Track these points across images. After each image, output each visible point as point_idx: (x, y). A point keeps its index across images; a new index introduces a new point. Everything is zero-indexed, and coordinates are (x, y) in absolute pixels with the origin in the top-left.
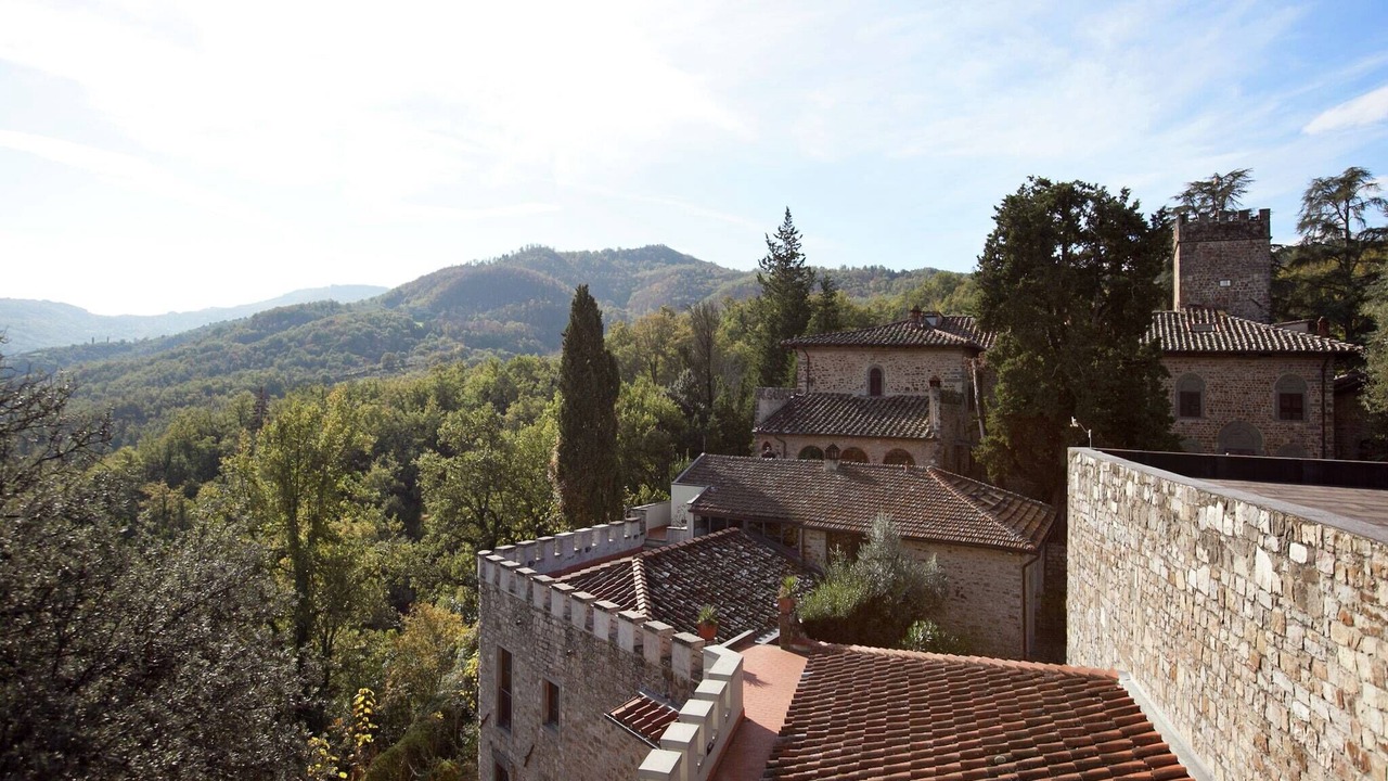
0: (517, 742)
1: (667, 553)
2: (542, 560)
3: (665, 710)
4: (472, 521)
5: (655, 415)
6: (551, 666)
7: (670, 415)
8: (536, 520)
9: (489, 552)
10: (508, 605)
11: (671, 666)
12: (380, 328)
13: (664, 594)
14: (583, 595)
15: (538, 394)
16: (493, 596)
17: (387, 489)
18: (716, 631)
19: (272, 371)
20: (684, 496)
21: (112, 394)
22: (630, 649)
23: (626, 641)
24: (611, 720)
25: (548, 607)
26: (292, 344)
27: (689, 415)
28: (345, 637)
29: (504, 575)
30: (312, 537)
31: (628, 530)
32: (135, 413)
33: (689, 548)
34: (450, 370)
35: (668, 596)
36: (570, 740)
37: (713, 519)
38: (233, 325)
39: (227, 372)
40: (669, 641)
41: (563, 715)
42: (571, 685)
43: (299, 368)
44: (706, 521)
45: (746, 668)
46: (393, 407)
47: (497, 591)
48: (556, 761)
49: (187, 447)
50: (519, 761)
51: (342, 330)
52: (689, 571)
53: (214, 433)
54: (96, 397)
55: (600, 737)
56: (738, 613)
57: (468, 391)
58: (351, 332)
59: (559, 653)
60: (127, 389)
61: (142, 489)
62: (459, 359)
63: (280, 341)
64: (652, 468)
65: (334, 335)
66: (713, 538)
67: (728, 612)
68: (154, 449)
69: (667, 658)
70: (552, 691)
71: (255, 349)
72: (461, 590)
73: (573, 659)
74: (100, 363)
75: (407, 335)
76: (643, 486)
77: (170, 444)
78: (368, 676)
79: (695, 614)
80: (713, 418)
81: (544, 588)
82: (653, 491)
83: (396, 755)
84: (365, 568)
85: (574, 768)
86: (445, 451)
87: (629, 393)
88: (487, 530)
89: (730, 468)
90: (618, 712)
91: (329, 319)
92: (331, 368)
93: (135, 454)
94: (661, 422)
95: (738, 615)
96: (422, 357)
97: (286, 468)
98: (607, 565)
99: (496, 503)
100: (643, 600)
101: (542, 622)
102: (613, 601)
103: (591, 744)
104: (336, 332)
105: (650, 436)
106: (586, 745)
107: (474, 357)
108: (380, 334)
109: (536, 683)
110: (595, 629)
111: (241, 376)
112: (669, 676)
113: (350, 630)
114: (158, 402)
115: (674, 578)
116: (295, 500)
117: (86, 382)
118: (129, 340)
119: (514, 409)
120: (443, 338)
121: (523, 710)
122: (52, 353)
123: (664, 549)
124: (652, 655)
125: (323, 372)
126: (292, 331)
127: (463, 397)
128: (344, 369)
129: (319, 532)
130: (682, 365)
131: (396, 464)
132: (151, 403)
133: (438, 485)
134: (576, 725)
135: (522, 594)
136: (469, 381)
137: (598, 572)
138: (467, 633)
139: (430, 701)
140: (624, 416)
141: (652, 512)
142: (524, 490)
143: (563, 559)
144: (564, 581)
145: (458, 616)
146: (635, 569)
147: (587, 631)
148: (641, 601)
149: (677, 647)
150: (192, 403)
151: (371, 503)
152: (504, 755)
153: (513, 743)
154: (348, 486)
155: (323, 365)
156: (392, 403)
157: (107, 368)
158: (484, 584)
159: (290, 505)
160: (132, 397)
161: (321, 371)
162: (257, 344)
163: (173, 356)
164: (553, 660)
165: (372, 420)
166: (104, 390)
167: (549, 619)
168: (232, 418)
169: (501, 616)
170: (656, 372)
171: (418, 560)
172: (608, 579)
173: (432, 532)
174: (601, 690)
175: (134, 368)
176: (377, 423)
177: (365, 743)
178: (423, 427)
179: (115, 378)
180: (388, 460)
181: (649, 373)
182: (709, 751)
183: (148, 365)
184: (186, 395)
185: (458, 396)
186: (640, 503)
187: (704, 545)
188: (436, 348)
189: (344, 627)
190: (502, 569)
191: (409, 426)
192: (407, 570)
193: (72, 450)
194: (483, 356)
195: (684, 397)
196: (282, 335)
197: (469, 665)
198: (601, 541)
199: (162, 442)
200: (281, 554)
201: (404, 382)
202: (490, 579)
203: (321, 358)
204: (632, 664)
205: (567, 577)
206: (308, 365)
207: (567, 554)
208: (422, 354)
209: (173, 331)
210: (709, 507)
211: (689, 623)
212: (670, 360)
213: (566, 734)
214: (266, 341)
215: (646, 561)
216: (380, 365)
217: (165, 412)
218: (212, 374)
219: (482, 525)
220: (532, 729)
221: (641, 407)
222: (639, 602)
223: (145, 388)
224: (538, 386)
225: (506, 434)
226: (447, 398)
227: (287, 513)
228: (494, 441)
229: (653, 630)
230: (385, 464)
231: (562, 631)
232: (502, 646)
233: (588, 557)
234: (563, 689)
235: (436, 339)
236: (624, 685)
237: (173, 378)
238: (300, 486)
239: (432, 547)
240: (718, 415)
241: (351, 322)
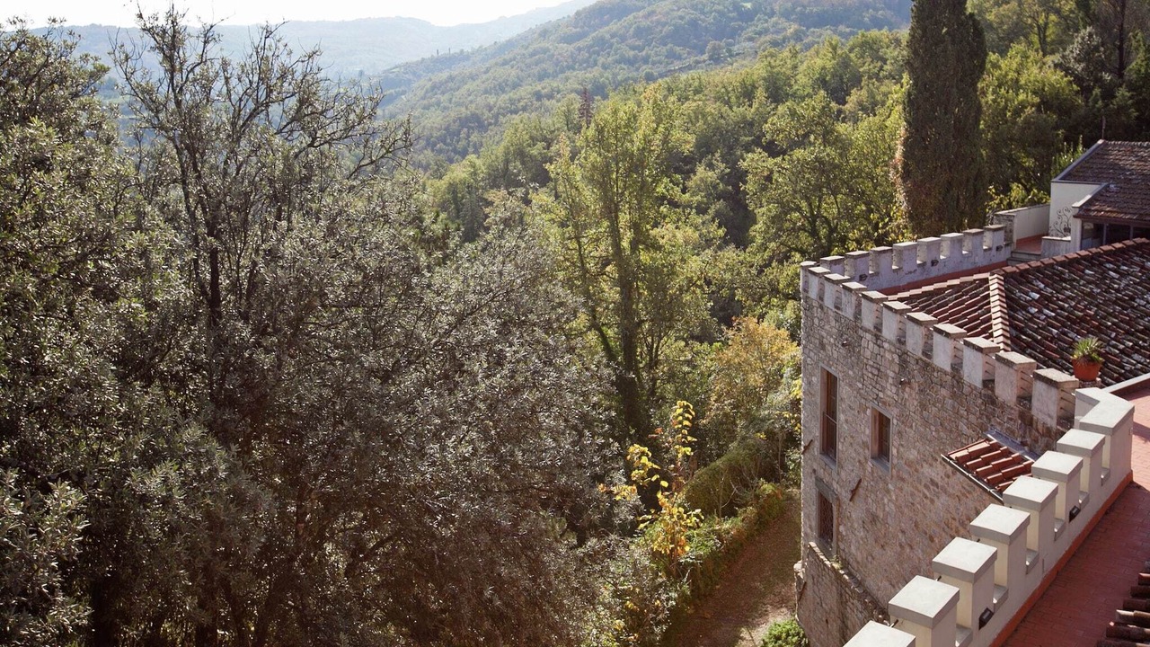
0: (843, 474)
1: (1038, 269)
2: (877, 274)
3: (1020, 460)
4: (803, 228)
5: (1035, 93)
6: (881, 395)
7: (1057, 94)
8: (876, 228)
9: (812, 263)
10: (833, 323)
11: (1030, 409)
12: (703, 13)
13: (1030, 320)
14: (922, 316)
15: (886, 77)
16: (817, 313)
17: (713, 193)
18: (1099, 371)
19: (595, 72)
20: (1069, 197)
21: (458, 104)
22: (979, 384)
23: (973, 373)
24: (949, 463)
25: (878, 328)
26: (614, 40)
27: (1085, 91)
28: (671, 347)
29: (829, 288)
30: (634, 245)
31: (988, 241)
32: (475, 122)
33: (1070, 264)
34: (781, 56)
35: (1035, 323)
36: (903, 480)
37: (1111, 225)
38: (557, 26)
39: (554, 76)
40: (1029, 379)
41: (894, 451)
42: (904, 419)
43: (623, 66)
44: (1097, 228)
45: (1137, 418)
46: (718, 103)
47: (821, 307)
48: (886, 501)
49: (521, 154)
50: (845, 495)
51: (663, 20)
52: (1068, 293)
53: (544, 139)
54: (445, 108)
55: (937, 479)
56: (1136, 349)
57: (802, 79)
58: (673, 22)
59: (890, 381)
60: (470, 98)
61: (486, 196)
62: (792, 42)
63: (602, 39)
64: (1029, 163)
65: (656, 27)
66: (1107, 253)
67: (1121, 347)
68: (493, 157)
69: (1025, 398)
70: (882, 423)
71: (579, 49)
72: (791, 303)
73: (907, 389)
74: (444, 75)
75: (733, 19)
76: (1014, 186)
77: (507, 153)
78: (694, 389)
79: (1072, 345)
80: (1122, 92)
81: (875, 306)
82: (1028, 191)
83: (716, 472)
84: (687, 277)
85: (906, 510)
86: (772, 150)
87: (1000, 68)
88: (819, 239)
89: (1142, 159)
90: (959, 454)
91: (649, 9)
92: (654, 63)
93: (478, 162)
94: (1042, 102)
95: (1137, 352)
96: (751, 44)
97: (605, 171)
98: (956, 282)
99: (830, 208)
100: (1000, 326)
101: (871, 345)
102: (960, 326)
103: (926, 486)
104: (658, 23)
105: (1027, 121)
106: (921, 488)
107: (810, 38)
108: (703, 21)
109: (865, 413)
110: (934, 357)
111: (567, 79)
112: (1027, 420)
113: (676, 341)
114: (495, 110)
115: (1045, 301)
116: (617, 205)
117: (436, 94)
118: (467, 49)
119: (854, 98)
120: (774, 19)
121: (849, 440)
122: (407, 67)
123: (1034, 264)
124: (1006, 391)
125: (646, 69)
126: (614, 26)
127: (795, 87)
128: (668, 64)
129: (641, 240)
130: (1081, 24)
131: (722, 166)
132: (490, 111)
133: (764, 189)
134: (909, 464)
135: (849, 312)
136: (802, 68)
137: (943, 290)
138: (793, 352)
139: (753, 421)
140: (990, 97)
141: (1022, 218)
142: (863, 192)
143: (901, 273)
144: (901, 300)
145: (784, 333)
146: (992, 288)
147: (924, 358)
148: (998, 327)
149: (1039, 387)
150: (524, 109)
151: (691, 209)
152: (829, 486)
153: (838, 474)
154: (668, 191)
155: (646, 60)
156: (717, 99)
157: (451, 79)
158: (807, 298)
159: (611, 211)
160: (474, 106)
161: (644, 67)
162: (581, 44)
163: (505, 63)
164: (883, 389)
165: (697, 118)
166: (450, 101)
167: (879, 342)
168: (559, 122)
169: (825, 335)
170: (1045, 37)
171: (743, 270)
172: (956, 298)
173: (759, 240)
174: (939, 428)
175: (473, 78)
176: (701, 122)
177: (685, 455)
178: (751, 124)
179: (458, 89)
180: (714, 162)
181: (1035, 39)
182: (1072, 516)
183: (485, 73)
184: (519, 101)
185: (791, 86)
186: (1010, 206)
187: (1091, 261)
188: (766, 31)
189: (669, 337)
190: (826, 283)
191: (737, 123)
192: (732, 282)
193: (382, 157)
194: (820, 36)
195: (1079, 67)
196: (604, 31)
197: (795, 386)
198: (951, 253)
199: (500, 150)
200: (606, 262)
201: (729, 75)
202: (813, 294)
203: (644, 53)
204: (980, 401)
205: (906, 294)
206: (631, 62)
207: (906, 268)
208: (751, 39)
209: (504, 37)
210: (1104, 211)
211: (1062, 358)
212: (1066, 18)
213: (898, 471)
214: (588, 40)
215: (1007, 278)
216: (705, 57)
217: (501, 119)
218: (541, 78)
219: (814, 233)
220: (859, 461)
221: (1016, 86)
222: (994, 328)
223: (483, 97)
224: (886, 67)
225: (842, 128)
226: (777, 89)
227: (609, 218)
228: (828, 137)
229: (1009, 363)
230: (711, 166)
231: (896, 356)
232: (828, 369)
233: (934, 272)
234: (895, 421)
235: (766, 21)
236: (969, 425)
237: (507, 85)
238: (620, 191)
239: (759, 256)
240: (1131, 87)
241: (673, 10)
